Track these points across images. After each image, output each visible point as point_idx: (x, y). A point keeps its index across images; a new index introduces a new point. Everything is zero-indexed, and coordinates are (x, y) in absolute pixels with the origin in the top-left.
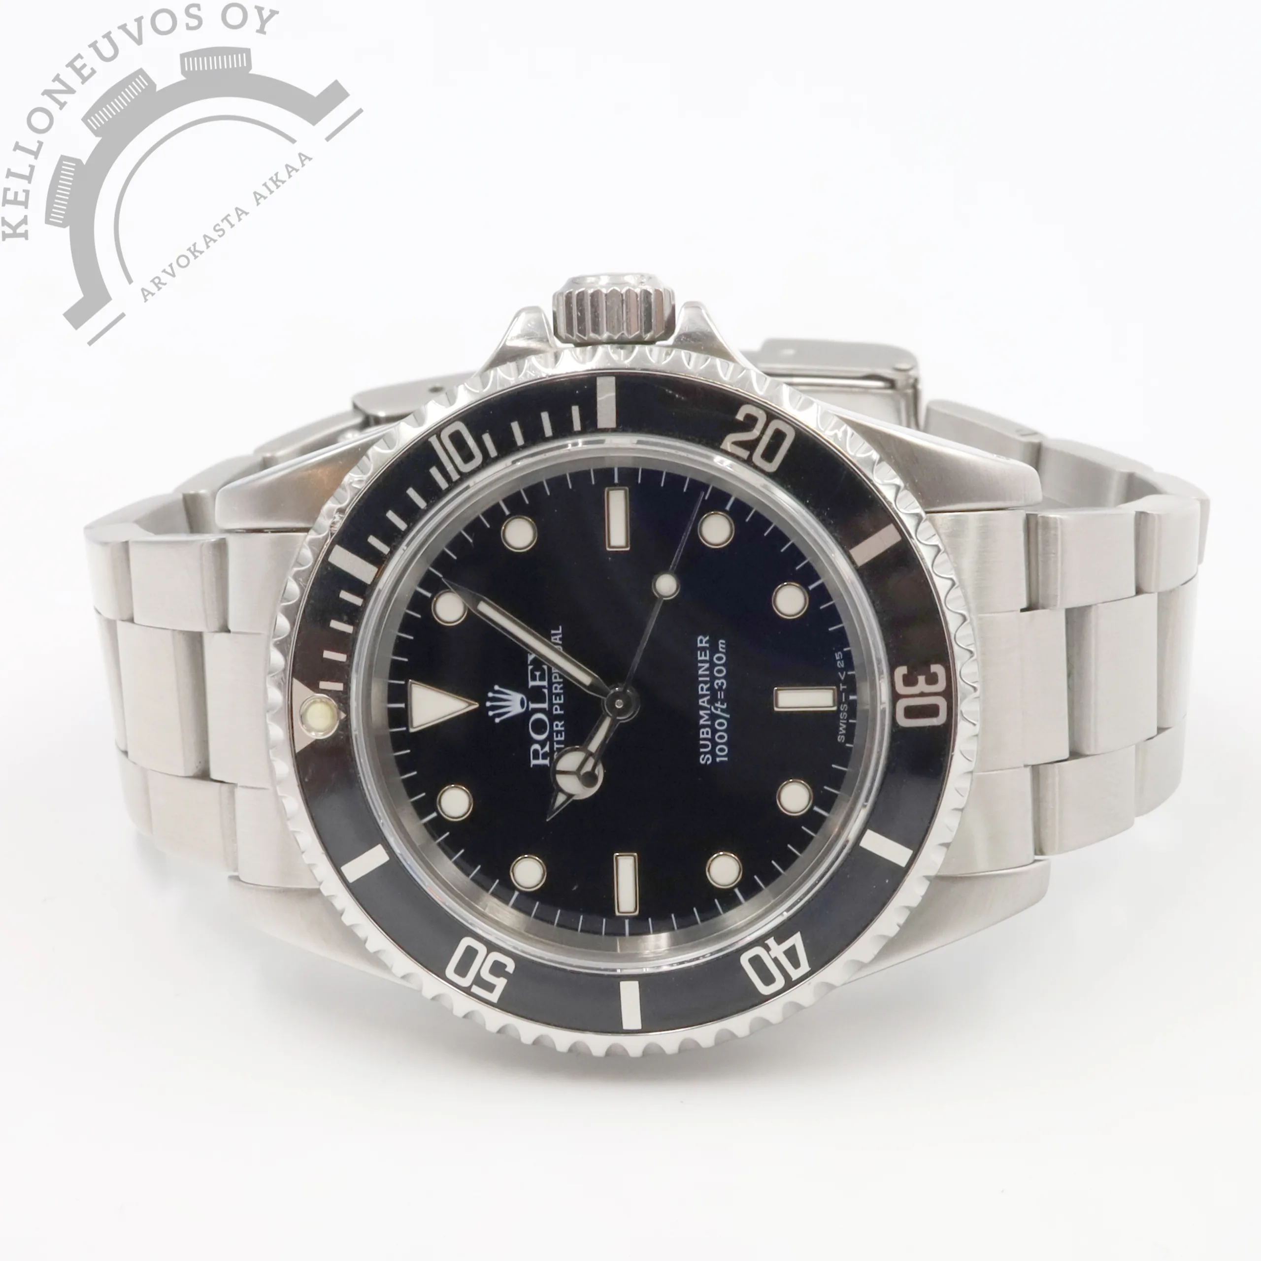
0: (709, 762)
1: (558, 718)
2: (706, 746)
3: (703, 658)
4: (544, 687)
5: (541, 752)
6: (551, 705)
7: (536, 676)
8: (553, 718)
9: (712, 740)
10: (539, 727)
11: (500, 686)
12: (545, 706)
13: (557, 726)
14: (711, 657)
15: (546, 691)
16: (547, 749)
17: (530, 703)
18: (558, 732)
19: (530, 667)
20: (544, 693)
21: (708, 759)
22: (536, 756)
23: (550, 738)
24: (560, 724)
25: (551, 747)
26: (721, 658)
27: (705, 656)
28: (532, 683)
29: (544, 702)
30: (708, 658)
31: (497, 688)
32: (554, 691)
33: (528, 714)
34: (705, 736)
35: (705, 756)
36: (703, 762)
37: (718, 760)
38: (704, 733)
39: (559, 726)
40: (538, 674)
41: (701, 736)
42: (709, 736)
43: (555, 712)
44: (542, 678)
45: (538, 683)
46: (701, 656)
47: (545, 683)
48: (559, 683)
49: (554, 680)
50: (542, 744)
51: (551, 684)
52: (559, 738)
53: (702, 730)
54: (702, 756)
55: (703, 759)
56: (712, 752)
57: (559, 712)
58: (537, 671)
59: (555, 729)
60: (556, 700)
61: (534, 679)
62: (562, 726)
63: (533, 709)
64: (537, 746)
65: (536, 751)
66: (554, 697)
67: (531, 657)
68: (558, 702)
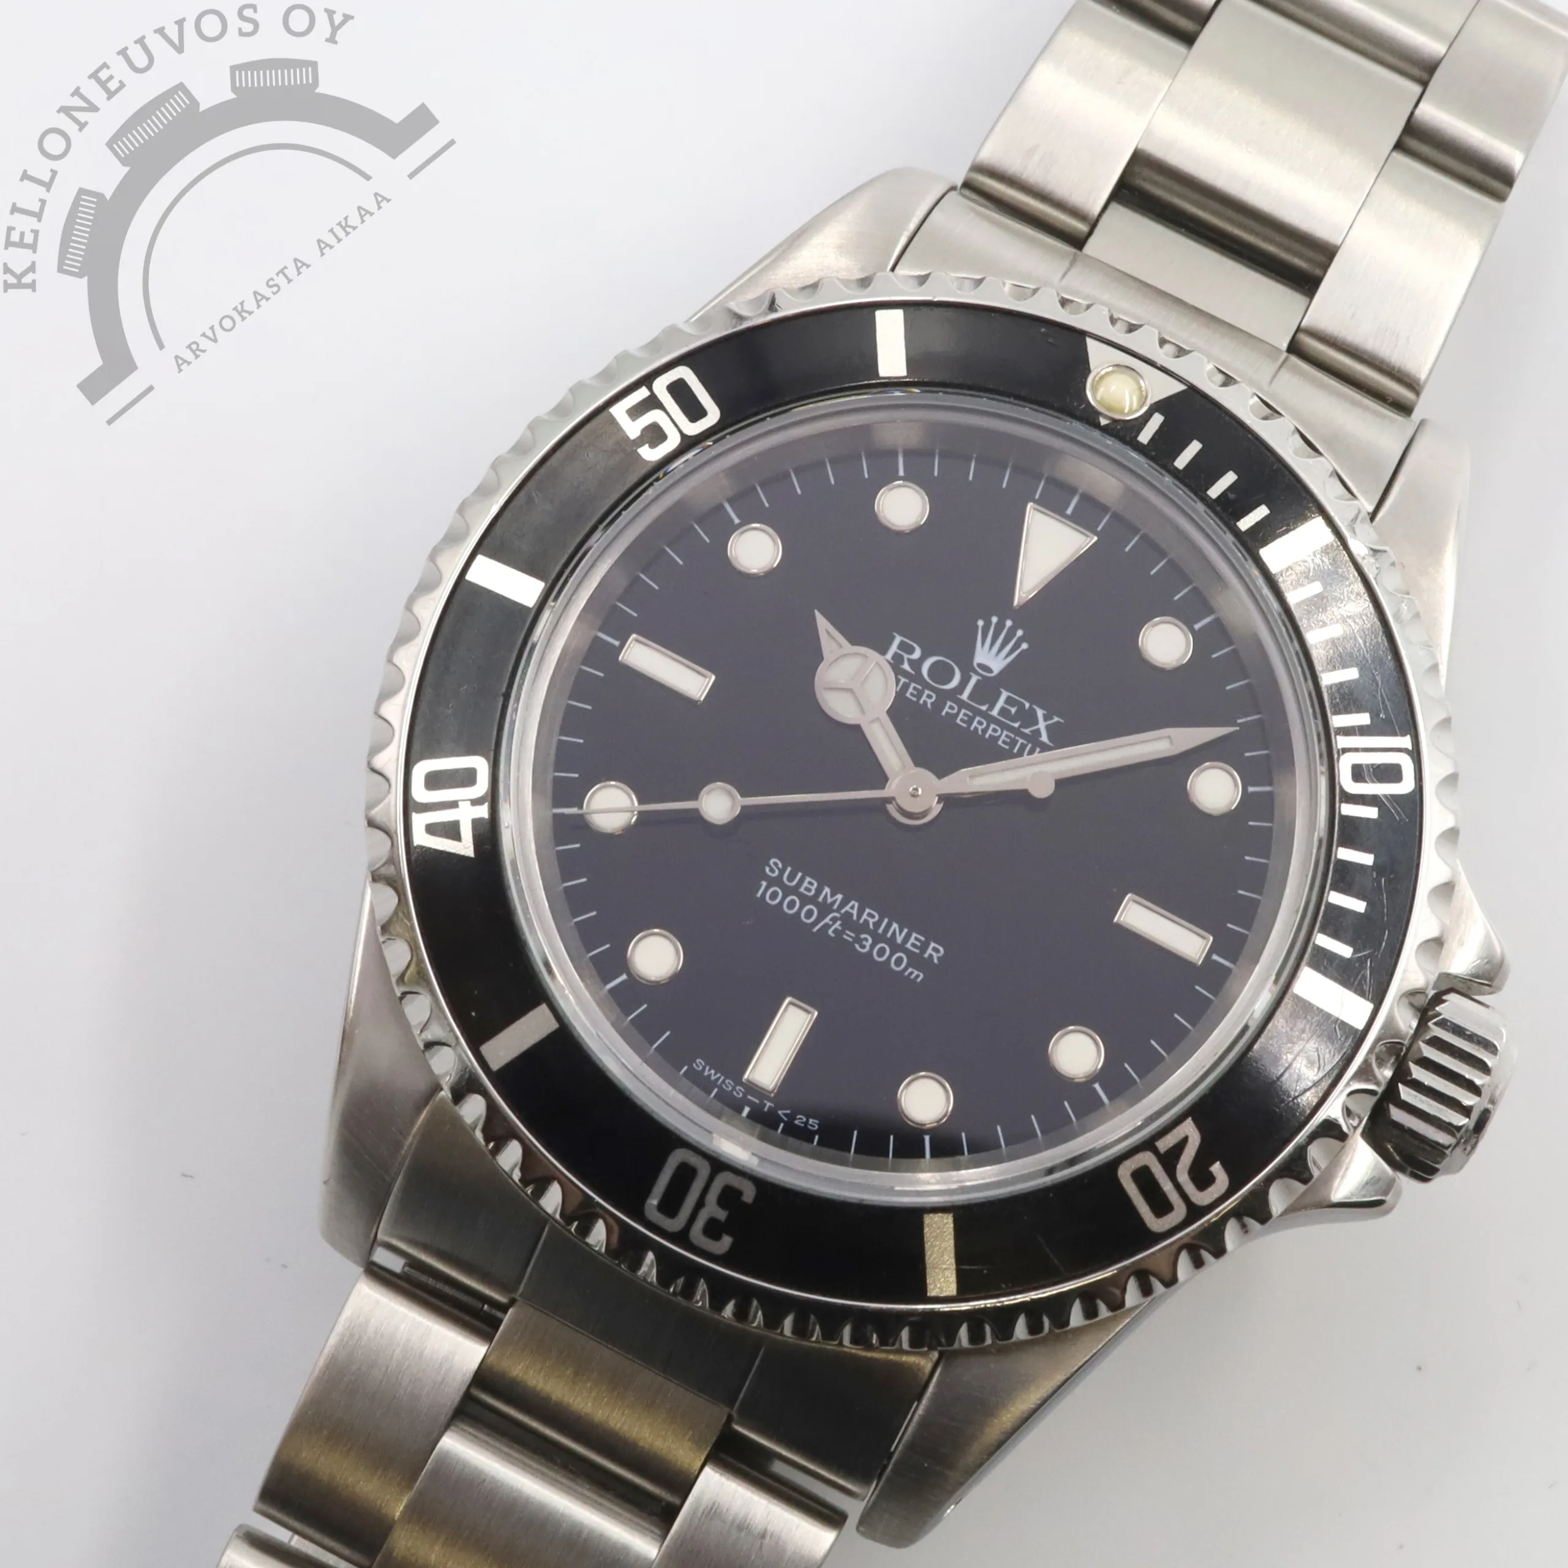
0: (767, 869)
1: (938, 705)
2: (791, 878)
3: (912, 940)
4: (991, 708)
5: (906, 656)
6: (962, 704)
7: (1013, 706)
8: (944, 697)
9: (795, 890)
10: (941, 673)
11: (1023, 651)
12: (965, 696)
13: (929, 697)
14: (907, 952)
15: (984, 708)
16: (906, 666)
17: (980, 678)
18: (919, 694)
19: (1027, 705)
20: (983, 704)
21: (772, 871)
22: (903, 646)
23: (917, 677)
24: (929, 701)
25: (905, 674)
26: (898, 963)
27: (913, 945)
28: (1005, 695)
29: (970, 697)
30: (909, 946)
31: (1025, 646)
32: (978, 718)
33: (967, 669)
34: (805, 884)
35: (778, 868)
36: (772, 861)
37: (764, 884)
38: (809, 886)
39: (928, 699)
40: (1013, 710)
41: (808, 879)
42: (802, 890)
43: (949, 703)
44: (1003, 712)
45: (1001, 703)
46: (916, 939)
47: (995, 712)
48: (985, 731)
49: (992, 726)
50: (916, 665)
51: (991, 720)
52: (911, 690)
53: (816, 884)
54: (780, 866)
55: (776, 864)
56: (778, 882)
57: (947, 709)
58: (1016, 712)
59: (927, 692)
60: (965, 715)
61: (1009, 701)
62: (925, 702)
63: (970, 677)
64: (917, 654)
65: (911, 651)
66: (971, 714)
67: (1040, 713)
68: (961, 716)
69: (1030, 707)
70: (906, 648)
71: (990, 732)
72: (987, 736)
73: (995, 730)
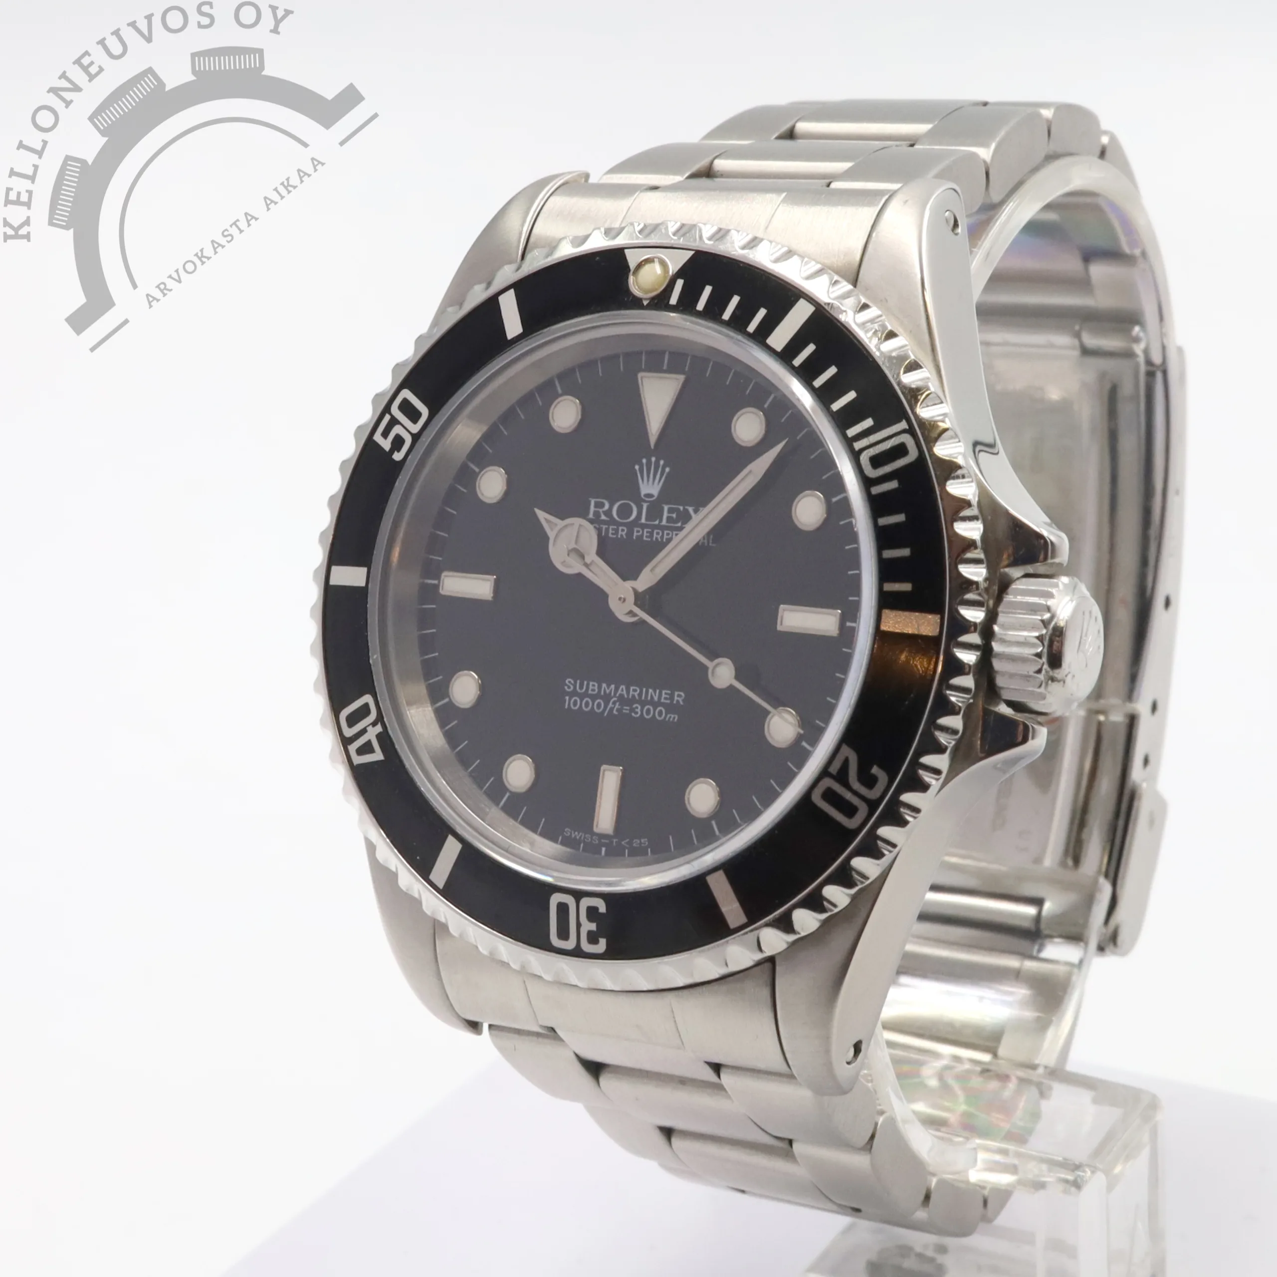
0: (566, 687)
1: (630, 533)
2: (581, 687)
3: (664, 696)
4: (661, 521)
5: (601, 510)
6: (643, 526)
7: (673, 513)
8: (631, 526)
9: (586, 694)
10: (625, 511)
11: (669, 474)
12: (643, 520)
13: (623, 530)
14: (663, 705)
15: (657, 522)
16: (603, 517)
17: (648, 504)
18: (617, 531)
19: (681, 508)
20: (655, 521)
21: (569, 687)
22: (597, 505)
23: (612, 521)
24: (624, 533)
25: (604, 522)
26: (660, 714)
27: (665, 698)
28: (666, 508)
29: (647, 519)
30: (663, 700)
31: (667, 470)
32: (655, 531)
33: (639, 502)
34: (591, 687)
35: (572, 684)
36: (567, 682)
37: (567, 698)
38: (593, 687)
39: (623, 532)
40: (674, 516)
41: (591, 683)
42: (590, 692)
43: (635, 529)
44: (669, 519)
45: (665, 515)
46: (666, 694)
47: (664, 522)
48: (662, 537)
49: (665, 532)
50: (608, 513)
51: (663, 528)
52: (611, 531)
53: (596, 685)
54: (572, 682)
55: (570, 682)
56: (574, 693)
57: (635, 534)
58: (677, 515)
59: (620, 528)
60: (647, 532)
61: (670, 511)
62: (622, 535)
63: (642, 506)
64: (607, 507)
65: (603, 505)
66: (650, 530)
67: (691, 510)
68: (645, 534)
69: (684, 508)
70: (599, 505)
71: (665, 537)
72: (664, 540)
73: (668, 534)
